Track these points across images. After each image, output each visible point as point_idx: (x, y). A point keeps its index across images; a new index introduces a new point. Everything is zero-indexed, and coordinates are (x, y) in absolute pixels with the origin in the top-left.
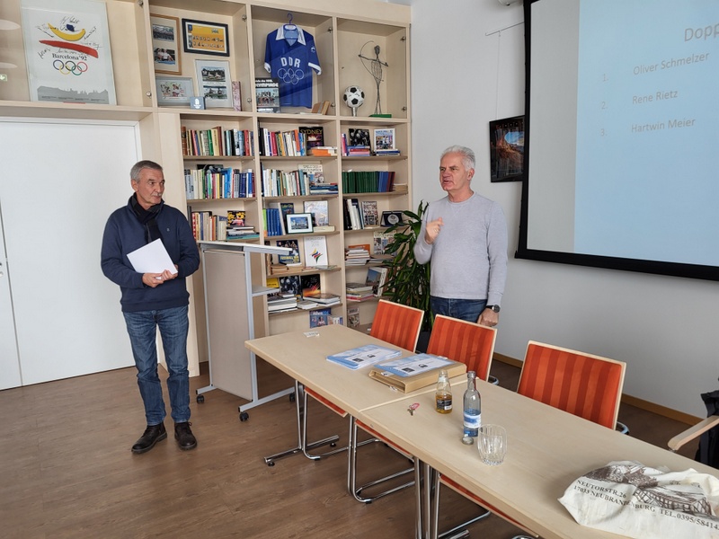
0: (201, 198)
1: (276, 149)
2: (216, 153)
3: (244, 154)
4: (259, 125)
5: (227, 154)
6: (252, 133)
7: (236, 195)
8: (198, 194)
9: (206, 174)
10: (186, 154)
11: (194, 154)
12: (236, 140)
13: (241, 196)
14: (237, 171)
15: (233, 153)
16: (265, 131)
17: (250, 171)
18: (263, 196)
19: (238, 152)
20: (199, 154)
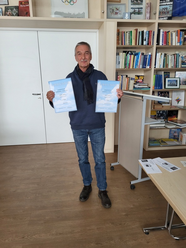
0: (123, 68)
1: (166, 41)
2: (133, 44)
3: (148, 44)
4: (158, 27)
5: (139, 44)
6: (154, 32)
7: (141, 66)
8: (122, 66)
9: (127, 55)
10: (118, 44)
11: (122, 44)
12: (144, 37)
13: (143, 67)
14: (143, 54)
15: (142, 44)
16: (162, 31)
17: (150, 54)
18: (155, 67)
19: (145, 43)
20: (125, 44)
